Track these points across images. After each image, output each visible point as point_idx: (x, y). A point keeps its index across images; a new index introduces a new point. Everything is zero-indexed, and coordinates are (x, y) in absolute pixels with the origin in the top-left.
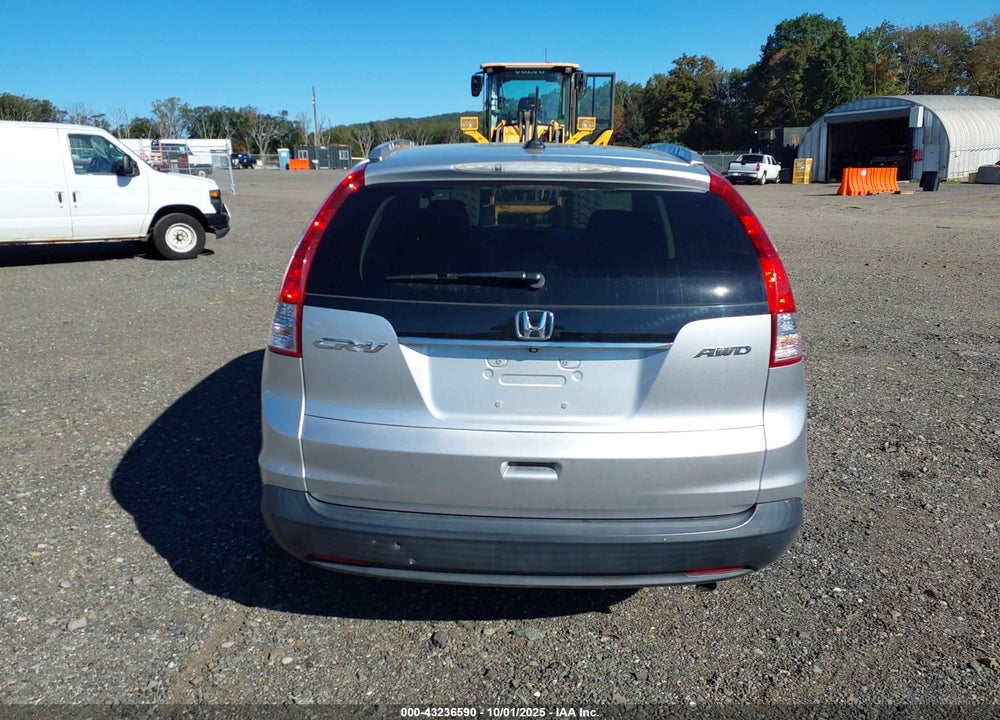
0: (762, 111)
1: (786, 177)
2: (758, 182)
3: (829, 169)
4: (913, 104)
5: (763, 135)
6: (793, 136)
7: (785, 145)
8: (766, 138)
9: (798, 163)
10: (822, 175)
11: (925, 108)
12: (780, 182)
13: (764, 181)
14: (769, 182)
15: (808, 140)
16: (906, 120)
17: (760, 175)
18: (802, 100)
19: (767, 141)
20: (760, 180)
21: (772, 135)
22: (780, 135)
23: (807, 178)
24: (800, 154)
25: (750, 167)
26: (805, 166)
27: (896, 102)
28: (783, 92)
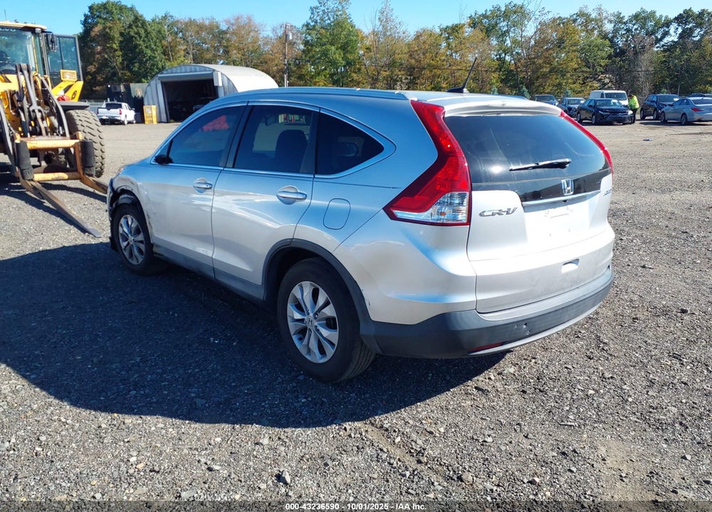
0: (93, 70)
1: (140, 118)
2: (121, 123)
3: (168, 113)
4: (214, 70)
5: (115, 88)
6: (137, 90)
7: (133, 96)
8: (118, 90)
9: (146, 108)
10: (164, 117)
11: (222, 74)
12: (136, 123)
13: (126, 122)
14: (130, 123)
15: (149, 92)
16: (212, 81)
17: (122, 118)
18: (122, 63)
19: (119, 93)
20: (123, 122)
21: (122, 88)
22: (128, 88)
23: (155, 120)
24: (145, 102)
25: (114, 113)
26: (151, 111)
27: (203, 69)
28: (106, 56)
